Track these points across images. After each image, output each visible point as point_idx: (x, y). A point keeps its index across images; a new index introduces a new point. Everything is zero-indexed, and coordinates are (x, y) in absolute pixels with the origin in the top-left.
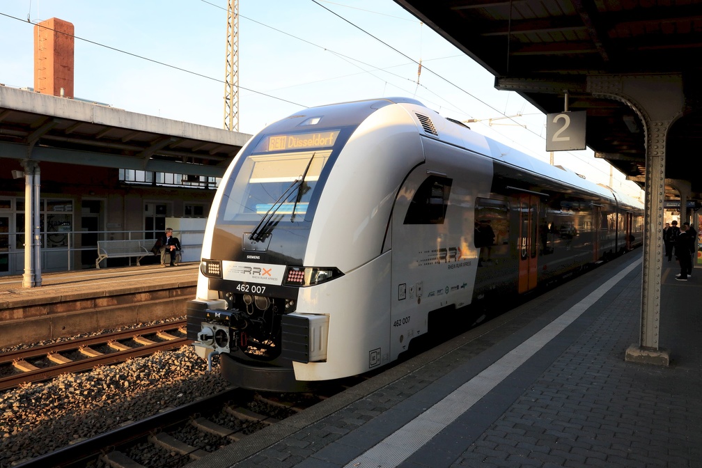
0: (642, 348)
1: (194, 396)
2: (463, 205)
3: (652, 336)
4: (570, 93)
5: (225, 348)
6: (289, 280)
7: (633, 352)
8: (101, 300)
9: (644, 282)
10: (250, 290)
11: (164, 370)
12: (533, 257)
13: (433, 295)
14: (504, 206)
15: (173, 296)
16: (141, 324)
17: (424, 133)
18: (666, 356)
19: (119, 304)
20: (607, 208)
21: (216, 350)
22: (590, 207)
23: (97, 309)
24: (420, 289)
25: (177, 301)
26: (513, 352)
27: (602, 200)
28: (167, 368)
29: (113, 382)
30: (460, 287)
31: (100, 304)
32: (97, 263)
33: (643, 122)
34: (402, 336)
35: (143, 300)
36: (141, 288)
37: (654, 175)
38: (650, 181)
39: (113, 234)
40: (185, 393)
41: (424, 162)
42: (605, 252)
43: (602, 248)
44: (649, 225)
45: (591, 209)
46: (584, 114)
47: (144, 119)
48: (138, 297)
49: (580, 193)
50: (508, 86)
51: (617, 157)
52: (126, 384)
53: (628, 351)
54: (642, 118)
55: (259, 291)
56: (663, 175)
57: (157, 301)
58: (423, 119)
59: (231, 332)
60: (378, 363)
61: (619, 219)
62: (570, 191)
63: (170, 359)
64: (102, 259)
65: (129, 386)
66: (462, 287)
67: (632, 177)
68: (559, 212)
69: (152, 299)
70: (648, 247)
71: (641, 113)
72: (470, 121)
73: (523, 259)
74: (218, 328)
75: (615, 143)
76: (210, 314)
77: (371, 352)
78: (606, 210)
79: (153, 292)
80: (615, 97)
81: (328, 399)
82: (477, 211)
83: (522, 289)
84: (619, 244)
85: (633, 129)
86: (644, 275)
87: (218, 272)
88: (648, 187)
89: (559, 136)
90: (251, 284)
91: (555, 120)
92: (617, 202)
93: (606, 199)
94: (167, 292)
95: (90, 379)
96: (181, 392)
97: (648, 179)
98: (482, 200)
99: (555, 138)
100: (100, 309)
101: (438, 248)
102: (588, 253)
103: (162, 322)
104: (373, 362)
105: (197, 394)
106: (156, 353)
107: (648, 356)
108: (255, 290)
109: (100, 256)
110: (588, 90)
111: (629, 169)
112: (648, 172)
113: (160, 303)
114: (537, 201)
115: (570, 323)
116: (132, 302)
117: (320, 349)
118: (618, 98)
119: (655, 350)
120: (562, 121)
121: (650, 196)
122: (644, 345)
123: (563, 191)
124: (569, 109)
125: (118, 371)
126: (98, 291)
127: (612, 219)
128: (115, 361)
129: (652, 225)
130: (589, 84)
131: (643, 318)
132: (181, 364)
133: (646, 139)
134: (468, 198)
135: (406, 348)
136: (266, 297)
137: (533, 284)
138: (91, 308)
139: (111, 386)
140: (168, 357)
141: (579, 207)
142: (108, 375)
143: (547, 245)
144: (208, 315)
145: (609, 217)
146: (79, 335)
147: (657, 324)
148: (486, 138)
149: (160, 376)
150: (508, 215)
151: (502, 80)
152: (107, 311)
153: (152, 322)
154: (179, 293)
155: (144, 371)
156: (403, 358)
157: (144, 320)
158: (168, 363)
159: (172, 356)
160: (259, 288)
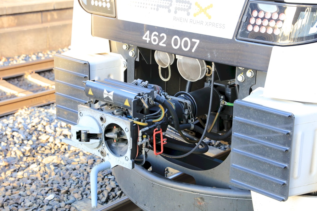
6: (250, 28)
10: (168, 43)
11: (30, 142)
28: (34, 138)
55: (186, 46)
57: (25, 28)
63: (39, 123)
74: (110, 119)
76: (94, 91)
87: (108, 5)
90: (171, 33)
96: (51, 190)
106: (20, 111)
108: (179, 43)
132: (55, 131)
136: (200, 59)
140: (36, 120)
144: (90, 93)
153: (19, 57)
157: (9, 54)
158: (36, 130)
159: (42, 119)
160: (186, 42)
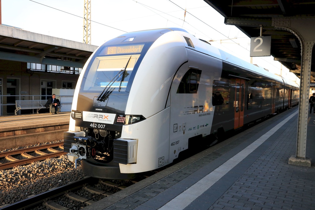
0: (297, 157)
1: (67, 181)
2: (206, 84)
3: (302, 152)
4: (263, 27)
5: (84, 156)
6: (117, 121)
7: (293, 160)
8: (17, 131)
9: (299, 124)
10: (97, 126)
12: (241, 111)
13: (191, 130)
14: (228, 85)
15: (56, 130)
16: (39, 144)
17: (187, 46)
18: (309, 162)
19: (27, 133)
20: (279, 86)
21: (79, 157)
22: (271, 85)
23: (16, 136)
24: (184, 126)
25: (58, 132)
26: (231, 159)
27: (277, 82)
28: (53, 167)
29: (24, 174)
30: (205, 126)
31: (17, 134)
32: (15, 112)
33: (301, 42)
34: (175, 151)
35: (40, 131)
36: (39, 125)
37: (305, 69)
38: (303, 73)
39: (24, 97)
40: (62, 180)
41: (187, 62)
42: (278, 109)
43: (276, 107)
44: (302, 95)
45: (271, 87)
46: (270, 38)
47: (41, 36)
48: (38, 130)
49: (266, 79)
50: (231, 23)
51: (285, 60)
52: (31, 175)
53: (290, 159)
54: (300, 40)
55: (102, 127)
56: (310, 70)
57: (48, 132)
58: (187, 39)
59: (87, 148)
60: (163, 164)
61: (285, 92)
62: (260, 78)
64: (18, 110)
65: (33, 177)
66: (206, 126)
67: (293, 71)
68: (255, 88)
69: (45, 131)
70: (301, 106)
71: (300, 37)
72: (211, 41)
73: (237, 112)
75: (285, 53)
76: (76, 139)
77: (160, 158)
78: (279, 87)
79: (45, 127)
80: (286, 29)
81: (137, 183)
82: (213, 87)
83: (236, 127)
84: (285, 105)
85: (294, 46)
86: (299, 120)
87: (81, 117)
88: (302, 75)
89: (257, 49)
90: (98, 124)
91: (255, 40)
92: (284, 83)
93: (279, 82)
94: (53, 127)
95: (11, 173)
96: (60, 179)
97: (302, 71)
98: (216, 82)
99: (255, 50)
100: (17, 136)
101: (193, 106)
102: (269, 109)
103: (51, 143)
104: (160, 164)
105: (69, 180)
106: (47, 159)
107: (300, 162)
108: (100, 126)
109: (17, 108)
110: (273, 25)
111: (291, 66)
112: (302, 68)
113: (49, 133)
114: (243, 82)
115: (260, 144)
116: (35, 132)
117: (133, 157)
118: (288, 29)
119: (304, 159)
120: (259, 41)
121: (303, 80)
122: (298, 156)
123: (257, 77)
124: (262, 35)
125: (26, 168)
126: (16, 126)
127: (282, 92)
128: (25, 164)
129: (304, 95)
130: (273, 22)
131: (298, 142)
132: (60, 164)
133: (302, 51)
134: (208, 80)
135: (177, 157)
136: (106, 130)
137: (242, 124)
138: (12, 135)
139: (23, 176)
140: (54, 161)
141: (265, 85)
142: (21, 171)
143: (249, 105)
144: (75, 139)
145: (280, 91)
146: (5, 150)
147: (305, 145)
148: (219, 50)
149: (49, 171)
150: (230, 89)
151: (228, 20)
152: (21, 137)
153: (45, 143)
154: (60, 128)
155: (41, 169)
156: (176, 162)
157: (41, 142)
158: (53, 164)
159: (56, 161)
160: (102, 126)
